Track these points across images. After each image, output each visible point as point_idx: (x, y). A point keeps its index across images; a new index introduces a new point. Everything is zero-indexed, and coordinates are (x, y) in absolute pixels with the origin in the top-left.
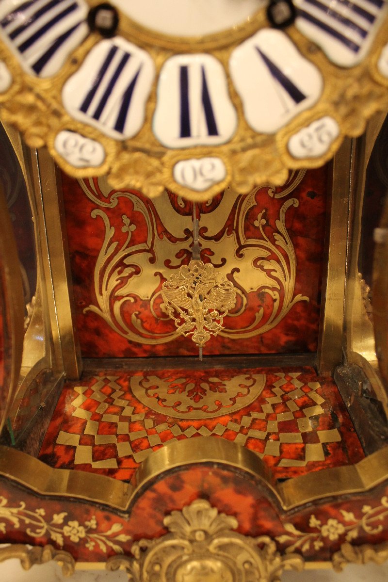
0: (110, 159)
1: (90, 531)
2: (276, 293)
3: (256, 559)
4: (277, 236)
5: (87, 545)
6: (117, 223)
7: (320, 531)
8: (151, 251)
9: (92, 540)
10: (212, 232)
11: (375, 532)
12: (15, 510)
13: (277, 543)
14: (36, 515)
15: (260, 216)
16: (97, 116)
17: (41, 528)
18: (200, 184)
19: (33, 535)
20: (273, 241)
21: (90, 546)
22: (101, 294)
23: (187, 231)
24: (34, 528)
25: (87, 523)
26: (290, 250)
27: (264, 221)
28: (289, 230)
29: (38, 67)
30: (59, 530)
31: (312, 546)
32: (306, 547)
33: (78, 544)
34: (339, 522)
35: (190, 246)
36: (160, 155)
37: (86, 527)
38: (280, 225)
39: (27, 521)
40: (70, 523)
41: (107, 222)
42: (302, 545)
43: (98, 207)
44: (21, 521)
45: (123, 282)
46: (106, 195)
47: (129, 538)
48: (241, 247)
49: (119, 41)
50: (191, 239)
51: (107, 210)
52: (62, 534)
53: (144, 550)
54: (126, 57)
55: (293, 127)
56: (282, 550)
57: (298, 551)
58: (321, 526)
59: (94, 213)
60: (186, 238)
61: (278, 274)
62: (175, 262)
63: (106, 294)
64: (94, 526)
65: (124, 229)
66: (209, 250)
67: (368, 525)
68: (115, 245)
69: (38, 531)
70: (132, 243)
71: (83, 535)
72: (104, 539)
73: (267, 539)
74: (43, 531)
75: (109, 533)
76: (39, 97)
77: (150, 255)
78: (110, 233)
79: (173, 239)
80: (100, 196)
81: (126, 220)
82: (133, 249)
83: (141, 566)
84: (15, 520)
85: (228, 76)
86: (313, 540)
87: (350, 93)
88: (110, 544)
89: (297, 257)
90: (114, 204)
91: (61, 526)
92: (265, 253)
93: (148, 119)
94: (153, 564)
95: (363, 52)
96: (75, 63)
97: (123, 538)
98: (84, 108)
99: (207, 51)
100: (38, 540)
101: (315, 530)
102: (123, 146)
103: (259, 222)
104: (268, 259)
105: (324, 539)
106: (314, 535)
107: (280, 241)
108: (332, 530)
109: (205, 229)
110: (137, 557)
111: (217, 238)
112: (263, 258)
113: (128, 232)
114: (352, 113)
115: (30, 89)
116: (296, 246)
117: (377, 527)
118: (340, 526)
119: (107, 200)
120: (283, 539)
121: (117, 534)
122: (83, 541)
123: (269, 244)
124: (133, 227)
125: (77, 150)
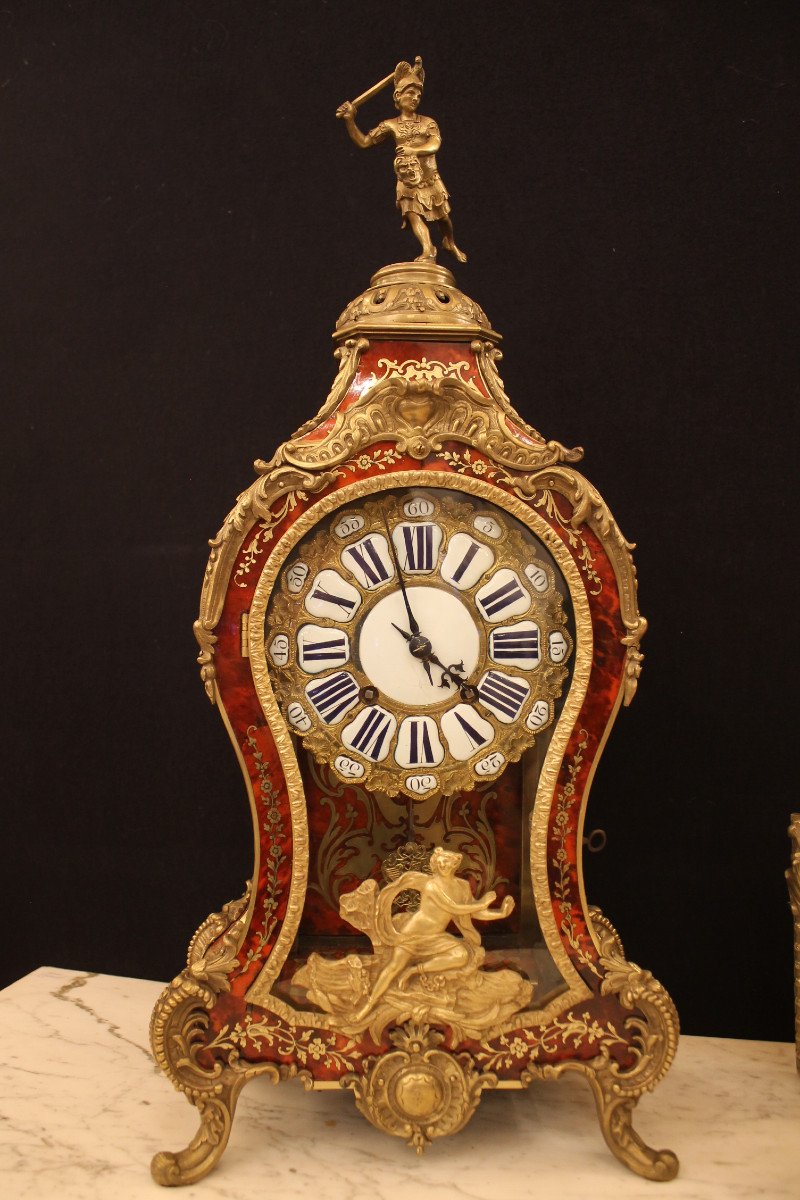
0: (367, 774)
1: (330, 1048)
2: (479, 875)
3: (459, 1073)
4: (478, 824)
5: (326, 1063)
6: (342, 810)
7: (509, 1049)
8: (370, 835)
9: (331, 1057)
10: (423, 819)
11: (552, 1051)
12: (272, 1029)
13: (476, 1060)
14: (288, 1033)
15: (464, 806)
16: (362, 748)
17: (290, 1045)
18: (421, 790)
19: (283, 1053)
20: (476, 828)
21: (328, 1064)
22: (322, 871)
23: (401, 819)
24: (284, 1046)
25: (329, 1040)
26: (490, 835)
27: (467, 811)
28: (490, 819)
29: (329, 718)
30: (305, 1048)
31: (504, 1064)
32: (499, 1065)
33: (318, 1062)
34: (523, 1041)
35: (404, 832)
36: (397, 773)
37: (327, 1044)
38: (482, 814)
39: (281, 1039)
40: (315, 1040)
41: (333, 808)
42: (496, 1063)
43: (327, 796)
44: (276, 1039)
45: (343, 862)
46: (334, 786)
47: (360, 1054)
48: (448, 833)
49: (377, 707)
50: (405, 826)
51: (334, 799)
52: (307, 1051)
53: (372, 1065)
54: (382, 716)
55: (477, 757)
56: (479, 1068)
57: (492, 1070)
58: (509, 1043)
59: (323, 801)
60: (401, 825)
61: (480, 858)
62: (391, 845)
63: (327, 873)
64: (334, 1044)
65: (348, 815)
66: (420, 835)
67: (546, 1044)
68: (338, 828)
69: (288, 1049)
70: (354, 827)
71: (323, 1052)
72: (340, 1056)
73: (467, 1055)
74: (291, 1049)
75: (345, 1050)
76: (326, 734)
77: (368, 839)
78: (335, 818)
79: (390, 826)
80: (329, 786)
81: (350, 808)
82: (355, 832)
83: (369, 1080)
84: (271, 1038)
85: (439, 728)
86: (504, 1058)
87: (511, 738)
88: (344, 1061)
89: (497, 843)
90: (341, 793)
91: (306, 1044)
92: (468, 839)
93: (392, 751)
94: (377, 1078)
95: (517, 717)
96: (351, 718)
97: (355, 1055)
98: (354, 743)
99: (427, 715)
100: (286, 1060)
101: (505, 1048)
102: (375, 766)
103: (464, 812)
104: (470, 844)
105: (513, 1057)
106: (505, 1053)
107: (482, 829)
108: (518, 1049)
109: (417, 817)
110: (366, 1071)
111: (427, 825)
112: (467, 844)
113: (350, 819)
114: (513, 748)
115: (322, 730)
116: (496, 833)
117: (553, 1047)
118: (524, 1044)
119: (335, 790)
120: (480, 1056)
121: (350, 1051)
122: (323, 1058)
123: (472, 831)
124: (356, 814)
125: (348, 767)
